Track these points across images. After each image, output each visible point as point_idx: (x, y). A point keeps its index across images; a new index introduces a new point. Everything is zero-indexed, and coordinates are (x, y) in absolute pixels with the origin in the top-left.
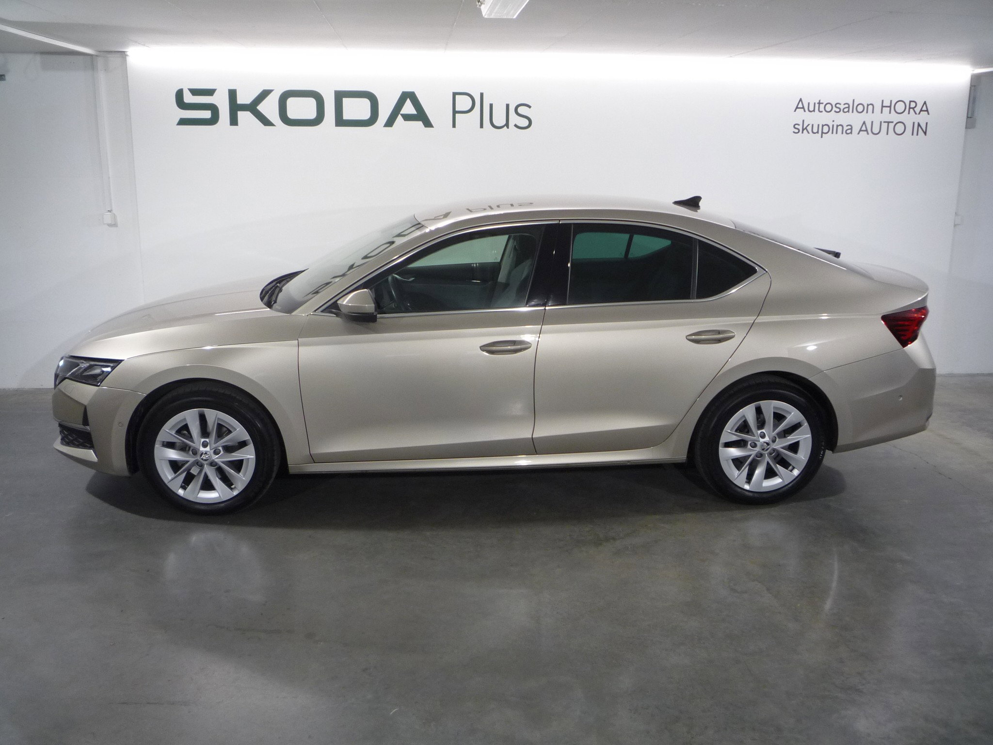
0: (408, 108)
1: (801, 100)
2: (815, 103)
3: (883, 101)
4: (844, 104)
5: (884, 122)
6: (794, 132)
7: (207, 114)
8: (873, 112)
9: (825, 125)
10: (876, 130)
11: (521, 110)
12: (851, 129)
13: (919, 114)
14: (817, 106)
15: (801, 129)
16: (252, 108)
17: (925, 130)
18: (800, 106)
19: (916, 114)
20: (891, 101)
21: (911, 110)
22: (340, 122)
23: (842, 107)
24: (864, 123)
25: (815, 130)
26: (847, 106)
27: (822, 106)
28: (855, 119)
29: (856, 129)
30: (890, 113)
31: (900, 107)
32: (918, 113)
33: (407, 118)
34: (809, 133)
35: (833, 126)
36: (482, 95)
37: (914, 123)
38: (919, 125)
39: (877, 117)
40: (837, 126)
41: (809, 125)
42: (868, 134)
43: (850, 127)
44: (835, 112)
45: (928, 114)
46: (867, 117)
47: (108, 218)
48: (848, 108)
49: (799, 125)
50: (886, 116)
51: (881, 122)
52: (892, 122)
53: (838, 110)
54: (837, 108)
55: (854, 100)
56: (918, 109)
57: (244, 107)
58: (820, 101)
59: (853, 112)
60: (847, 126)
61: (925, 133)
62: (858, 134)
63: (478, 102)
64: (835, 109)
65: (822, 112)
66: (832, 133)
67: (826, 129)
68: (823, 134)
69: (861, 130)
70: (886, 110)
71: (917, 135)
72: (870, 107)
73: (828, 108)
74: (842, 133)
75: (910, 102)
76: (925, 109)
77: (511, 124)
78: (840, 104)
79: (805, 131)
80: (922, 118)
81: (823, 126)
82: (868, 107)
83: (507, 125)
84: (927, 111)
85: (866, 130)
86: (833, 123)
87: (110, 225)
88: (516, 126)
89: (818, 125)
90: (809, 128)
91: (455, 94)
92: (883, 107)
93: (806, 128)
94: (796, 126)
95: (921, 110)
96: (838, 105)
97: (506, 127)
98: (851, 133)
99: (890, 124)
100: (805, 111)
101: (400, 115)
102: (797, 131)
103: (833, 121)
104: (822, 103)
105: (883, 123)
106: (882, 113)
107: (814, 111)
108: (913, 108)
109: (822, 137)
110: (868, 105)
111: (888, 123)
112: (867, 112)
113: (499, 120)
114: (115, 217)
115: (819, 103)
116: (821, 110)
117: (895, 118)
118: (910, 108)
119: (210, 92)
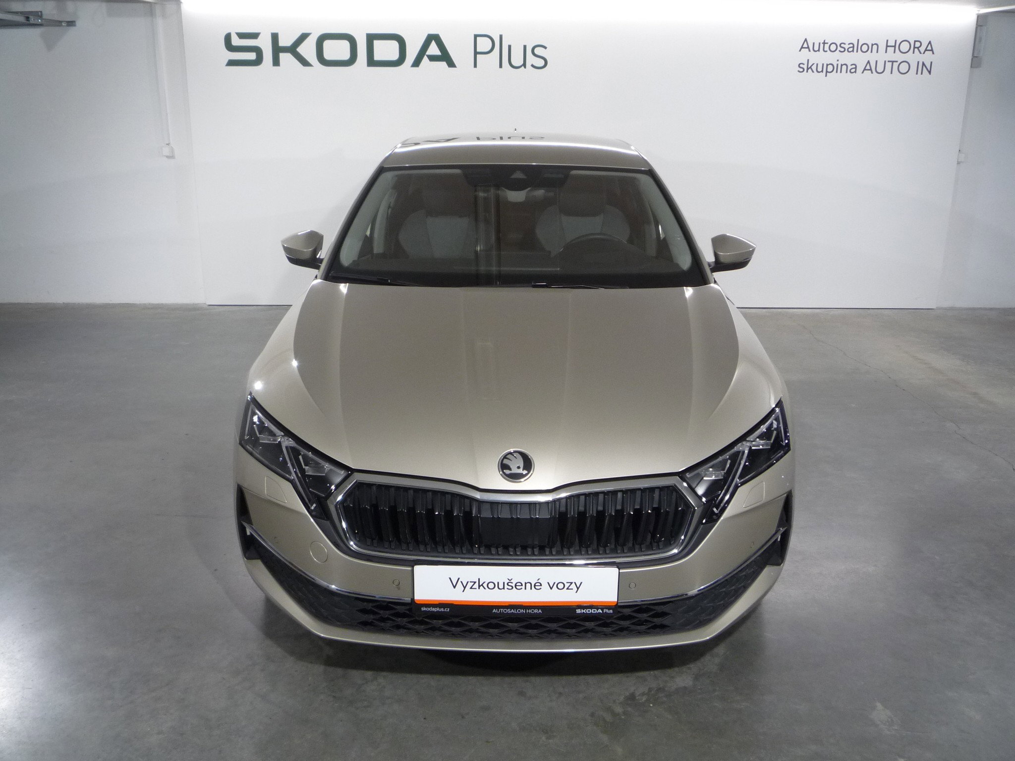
0: (434, 50)
1: (806, 40)
2: (820, 43)
3: (887, 41)
4: (849, 44)
5: (889, 61)
6: (799, 71)
7: (252, 56)
8: (877, 52)
9: (830, 64)
10: (880, 69)
11: (538, 51)
12: (856, 68)
13: (924, 53)
14: (822, 45)
15: (805, 68)
16: (293, 50)
17: (929, 70)
18: (805, 45)
19: (921, 53)
20: (896, 41)
21: (916, 50)
22: (372, 62)
23: (846, 47)
24: (869, 62)
25: (820, 69)
26: (851, 45)
27: (827, 46)
28: (860, 59)
29: (860, 69)
30: (895, 52)
31: (905, 47)
32: (922, 52)
33: (432, 58)
34: (813, 72)
35: (837, 65)
36: (501, 37)
37: (918, 62)
38: (923, 64)
39: (880, 57)
40: (842, 65)
41: (813, 64)
42: (872, 73)
43: (854, 66)
44: (840, 51)
45: (933, 53)
46: (872, 57)
47: (166, 151)
48: (853, 48)
49: (804, 64)
50: (891, 55)
51: (885, 62)
52: (897, 62)
53: (843, 50)
54: (841, 47)
55: (858, 40)
56: (922, 49)
57: (285, 50)
58: (824, 41)
59: (857, 52)
60: (852, 65)
61: (930, 72)
62: (863, 73)
63: (497, 44)
64: (839, 48)
65: (826, 51)
66: (837, 72)
67: (830, 68)
68: (828, 73)
69: (865, 69)
70: (891, 50)
71: (922, 74)
72: (875, 47)
73: (833, 47)
74: (847, 72)
75: (915, 41)
76: (930, 48)
77: (528, 64)
78: (845, 44)
79: (810, 70)
80: (927, 58)
81: (827, 65)
82: (872, 47)
83: (524, 65)
84: (932, 50)
85: (871, 69)
86: (838, 62)
87: (167, 157)
88: (533, 66)
89: (823, 64)
90: (814, 68)
91: (476, 36)
92: (887, 46)
93: (811, 67)
94: (801, 66)
95: (926, 50)
96: (842, 45)
97: (523, 67)
98: (855, 72)
99: (894, 63)
100: (810, 51)
101: (425, 56)
102: (802, 70)
103: (838, 61)
104: (827, 43)
105: (887, 62)
106: (886, 52)
107: (819, 50)
108: (918, 48)
109: (826, 76)
110: (872, 45)
111: (893, 62)
112: (872, 52)
113: (517, 60)
114: (172, 150)
115: (824, 43)
116: (825, 50)
117: (899, 57)
118: (915, 48)
119: (255, 36)
